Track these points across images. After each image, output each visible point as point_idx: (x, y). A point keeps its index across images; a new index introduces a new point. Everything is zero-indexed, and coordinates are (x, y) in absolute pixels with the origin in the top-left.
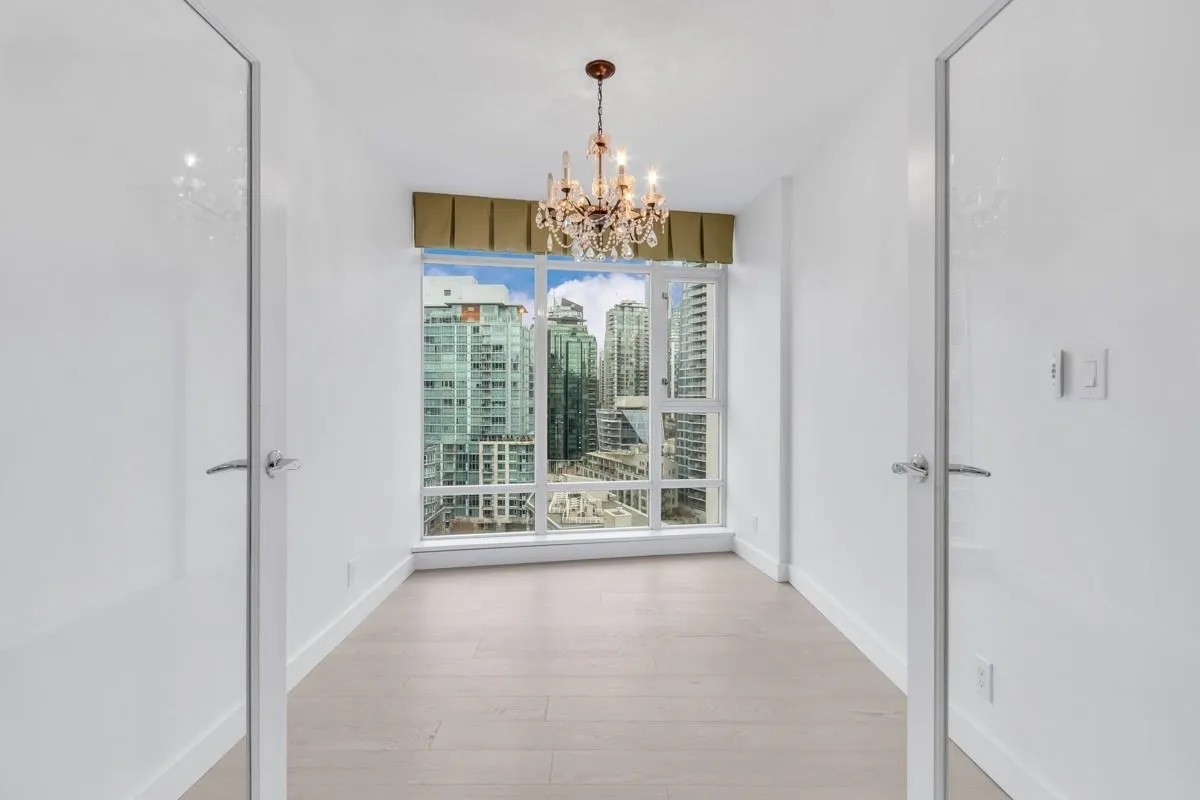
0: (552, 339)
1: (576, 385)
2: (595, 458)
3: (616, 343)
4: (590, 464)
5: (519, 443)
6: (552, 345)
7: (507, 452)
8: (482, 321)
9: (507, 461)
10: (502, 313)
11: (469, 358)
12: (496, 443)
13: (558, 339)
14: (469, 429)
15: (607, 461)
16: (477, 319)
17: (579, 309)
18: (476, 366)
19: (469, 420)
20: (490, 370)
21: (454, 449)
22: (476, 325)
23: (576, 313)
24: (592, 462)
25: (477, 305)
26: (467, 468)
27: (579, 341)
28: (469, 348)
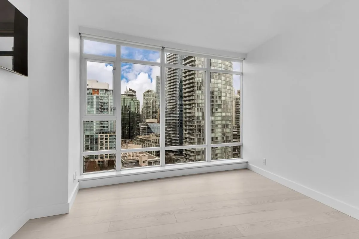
0: (125, 101)
1: (133, 116)
2: (139, 138)
3: (146, 103)
4: (137, 140)
5: (113, 134)
6: (125, 103)
7: (108, 137)
8: (100, 95)
9: (108, 140)
10: (107, 92)
11: (95, 106)
12: (105, 134)
13: (127, 101)
14: (95, 130)
15: (142, 139)
16: (98, 94)
17: (135, 92)
18: (97, 109)
19: (95, 127)
20: (103, 111)
21: (90, 137)
22: (98, 96)
23: (134, 93)
24: (138, 139)
25: (98, 90)
26: (94, 143)
27: (134, 102)
28: (95, 104)
